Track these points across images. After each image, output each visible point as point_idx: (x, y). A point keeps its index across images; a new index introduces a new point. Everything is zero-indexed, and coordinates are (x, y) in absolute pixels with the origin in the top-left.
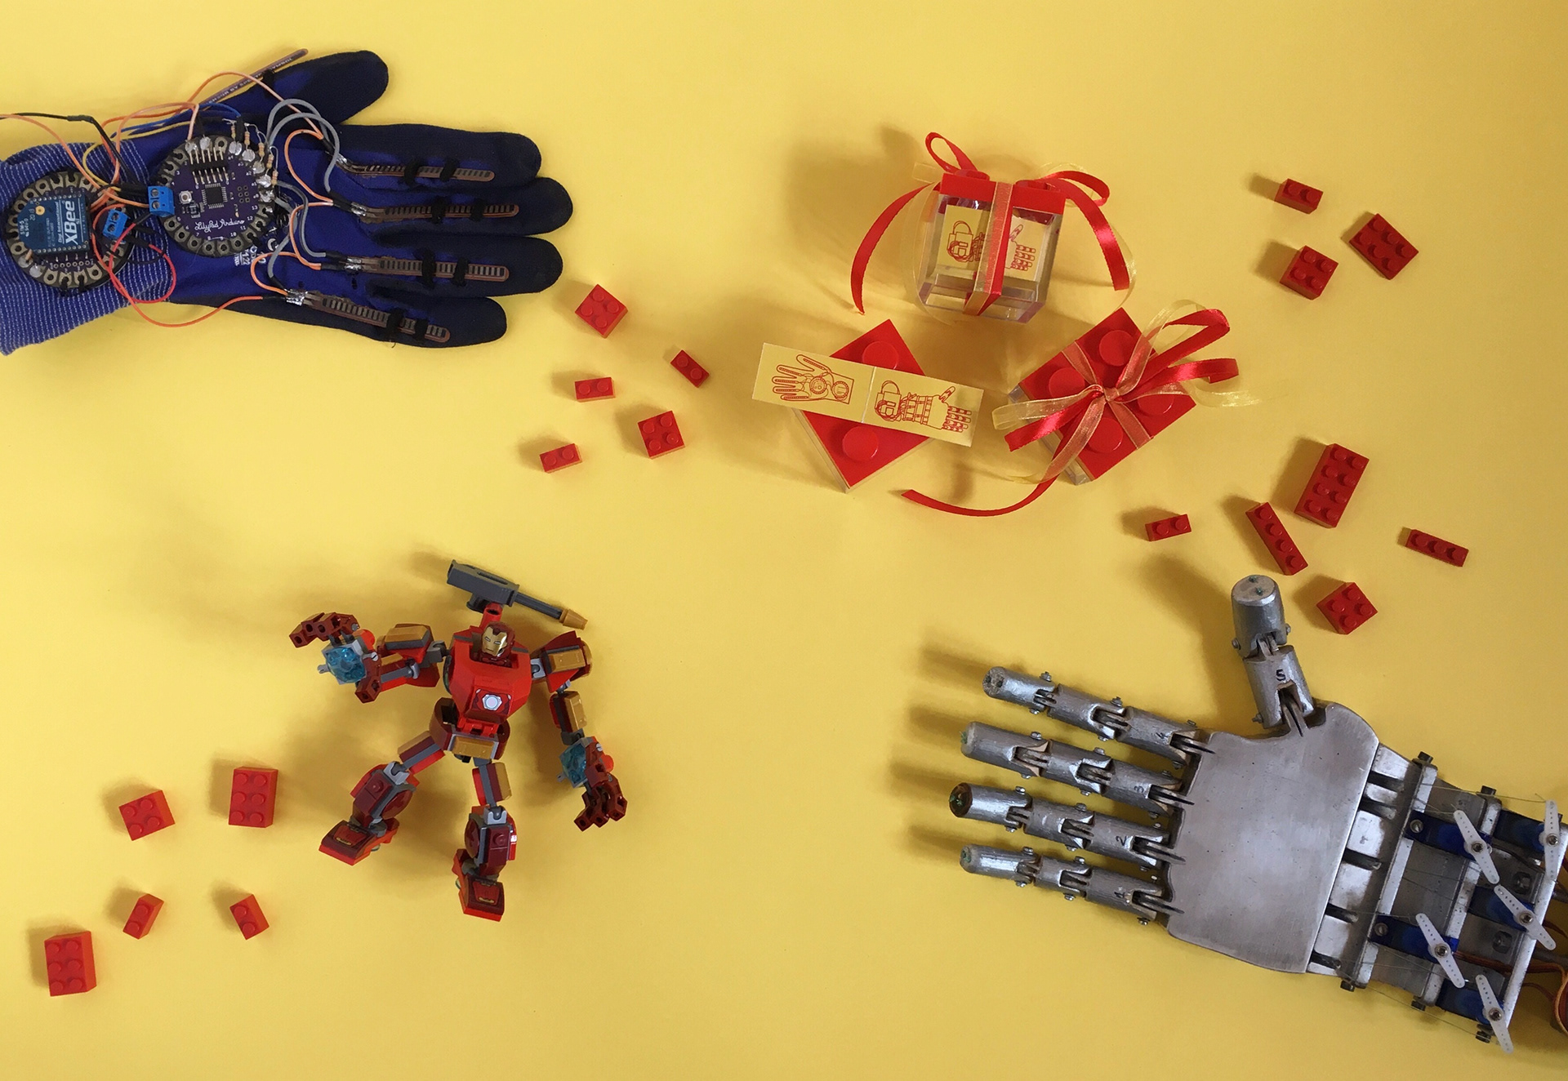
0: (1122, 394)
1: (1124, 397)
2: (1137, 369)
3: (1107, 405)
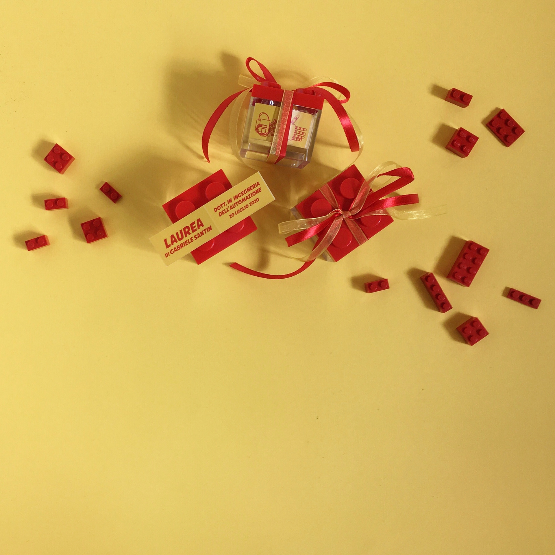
0: (353, 215)
1: (354, 216)
2: (361, 201)
3: (344, 220)
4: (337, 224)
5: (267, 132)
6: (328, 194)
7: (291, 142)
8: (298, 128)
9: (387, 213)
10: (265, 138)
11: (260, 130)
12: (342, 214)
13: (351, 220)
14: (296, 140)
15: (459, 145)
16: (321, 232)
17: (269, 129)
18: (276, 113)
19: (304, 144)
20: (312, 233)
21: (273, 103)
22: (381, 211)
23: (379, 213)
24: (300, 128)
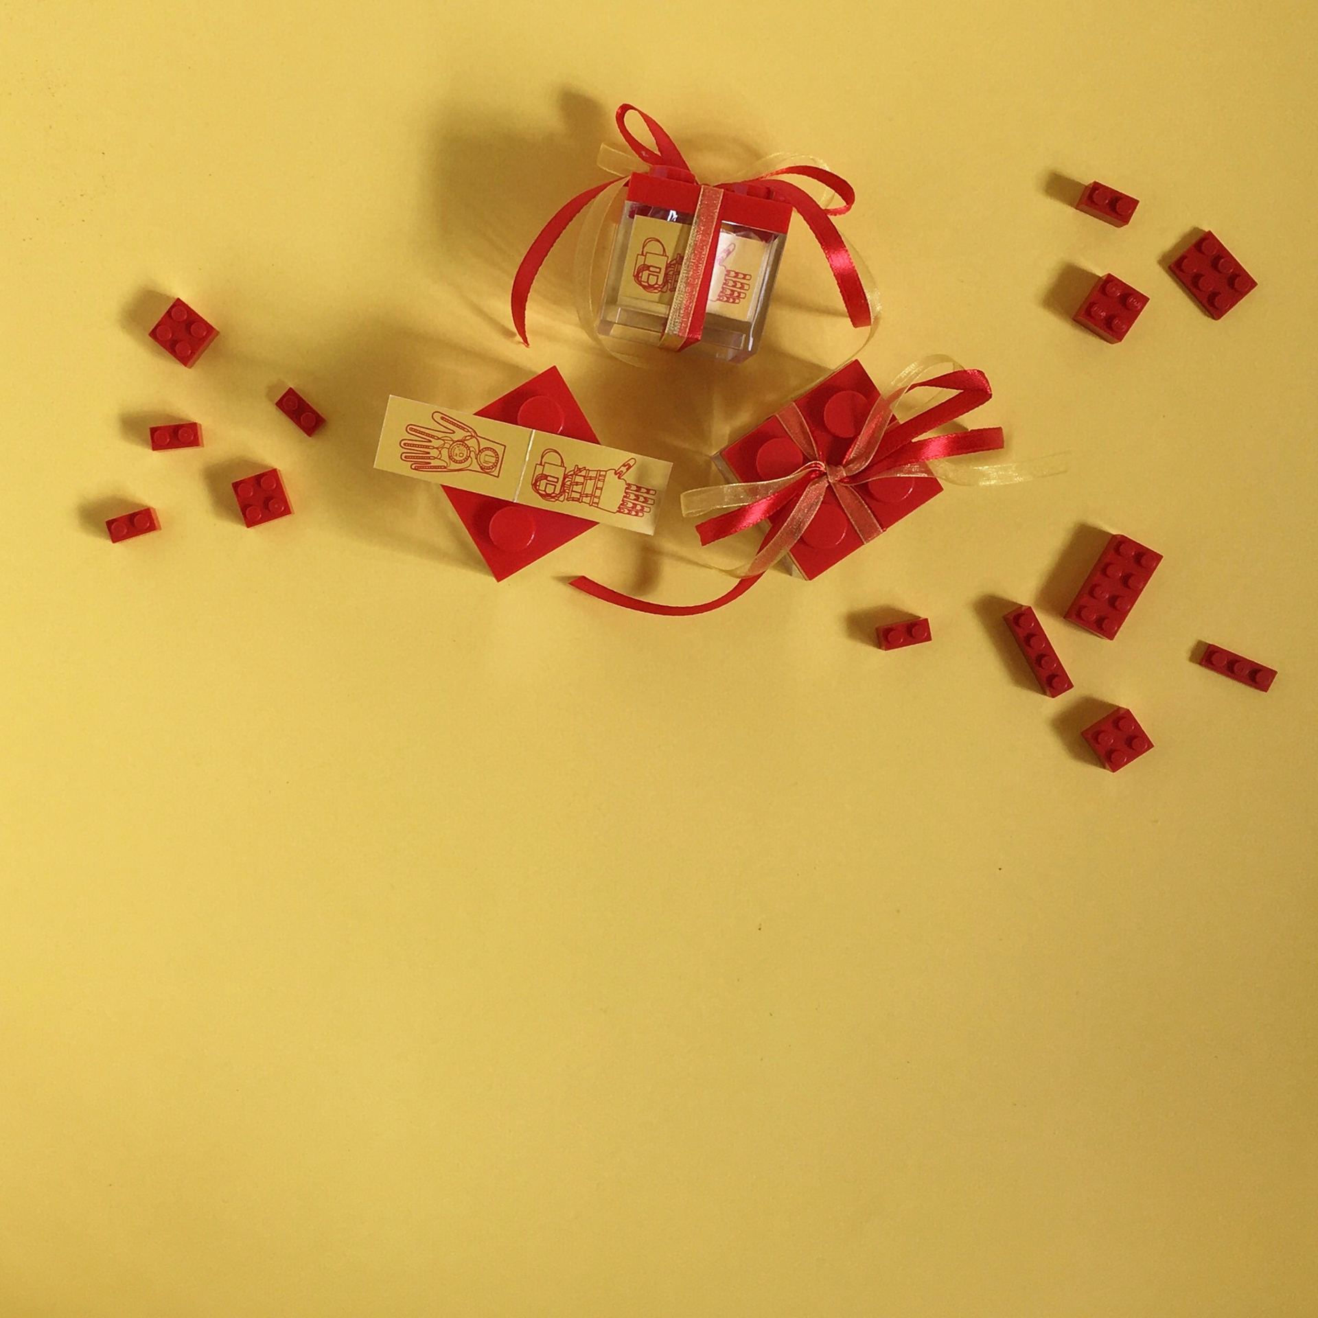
0: (849, 475)
1: (853, 478)
2: (869, 444)
3: (830, 487)
4: (813, 495)
5: (660, 282)
6: (795, 426)
7: (713, 305)
8: (733, 274)
9: (928, 471)
10: (655, 296)
11: (644, 278)
12: (825, 474)
13: (846, 487)
14: (727, 301)
15: (1103, 314)
16: (779, 513)
17: (666, 274)
18: (683, 240)
19: (746, 311)
20: (756, 515)
21: (675, 216)
22: (916, 467)
23: (910, 472)
24: (737, 274)
